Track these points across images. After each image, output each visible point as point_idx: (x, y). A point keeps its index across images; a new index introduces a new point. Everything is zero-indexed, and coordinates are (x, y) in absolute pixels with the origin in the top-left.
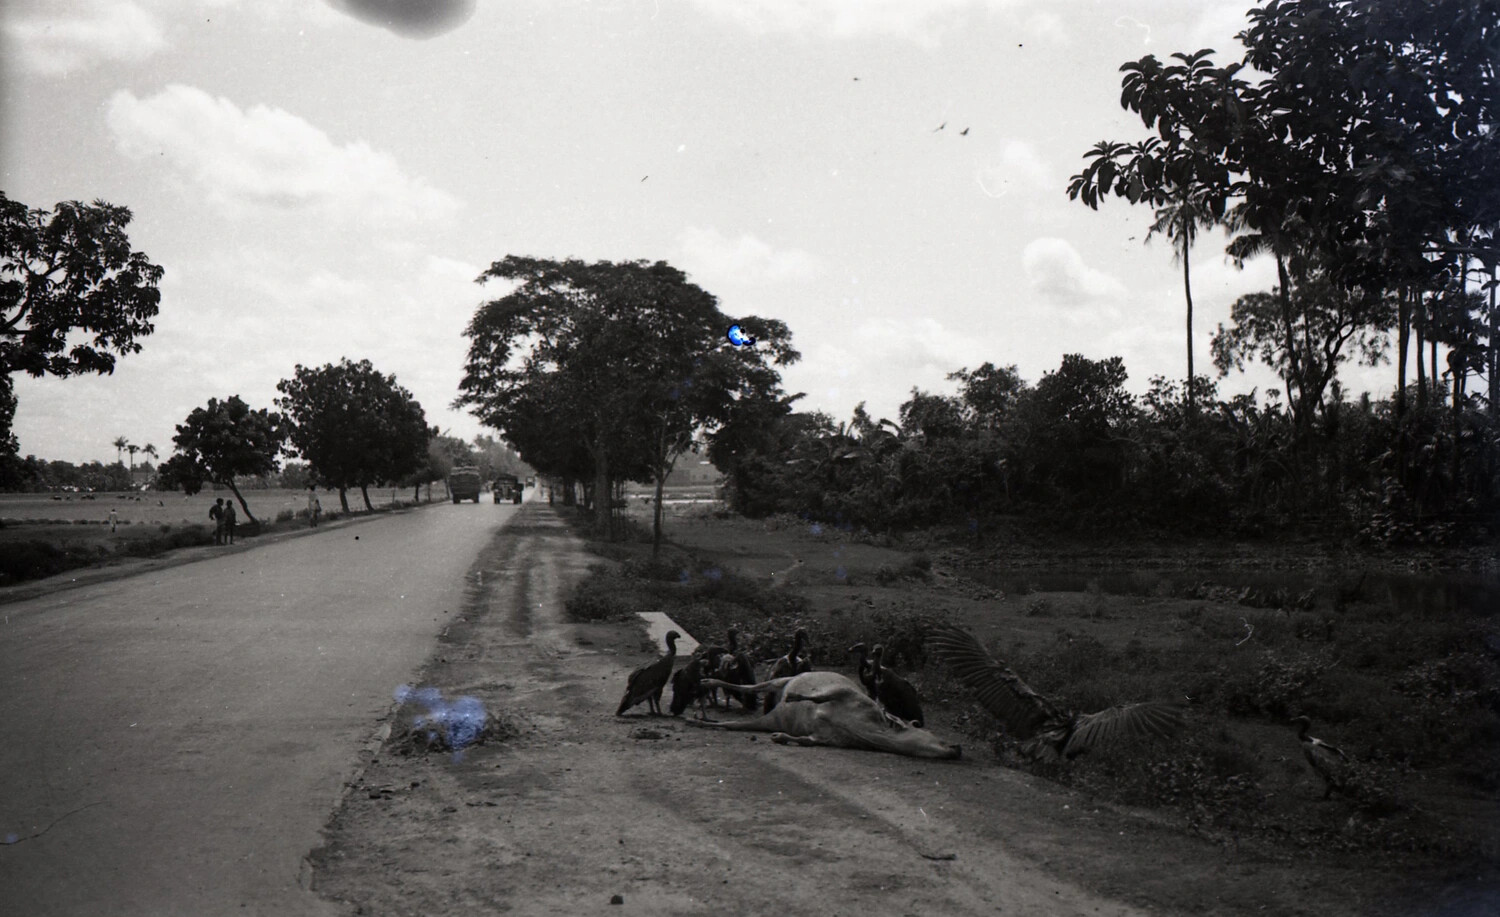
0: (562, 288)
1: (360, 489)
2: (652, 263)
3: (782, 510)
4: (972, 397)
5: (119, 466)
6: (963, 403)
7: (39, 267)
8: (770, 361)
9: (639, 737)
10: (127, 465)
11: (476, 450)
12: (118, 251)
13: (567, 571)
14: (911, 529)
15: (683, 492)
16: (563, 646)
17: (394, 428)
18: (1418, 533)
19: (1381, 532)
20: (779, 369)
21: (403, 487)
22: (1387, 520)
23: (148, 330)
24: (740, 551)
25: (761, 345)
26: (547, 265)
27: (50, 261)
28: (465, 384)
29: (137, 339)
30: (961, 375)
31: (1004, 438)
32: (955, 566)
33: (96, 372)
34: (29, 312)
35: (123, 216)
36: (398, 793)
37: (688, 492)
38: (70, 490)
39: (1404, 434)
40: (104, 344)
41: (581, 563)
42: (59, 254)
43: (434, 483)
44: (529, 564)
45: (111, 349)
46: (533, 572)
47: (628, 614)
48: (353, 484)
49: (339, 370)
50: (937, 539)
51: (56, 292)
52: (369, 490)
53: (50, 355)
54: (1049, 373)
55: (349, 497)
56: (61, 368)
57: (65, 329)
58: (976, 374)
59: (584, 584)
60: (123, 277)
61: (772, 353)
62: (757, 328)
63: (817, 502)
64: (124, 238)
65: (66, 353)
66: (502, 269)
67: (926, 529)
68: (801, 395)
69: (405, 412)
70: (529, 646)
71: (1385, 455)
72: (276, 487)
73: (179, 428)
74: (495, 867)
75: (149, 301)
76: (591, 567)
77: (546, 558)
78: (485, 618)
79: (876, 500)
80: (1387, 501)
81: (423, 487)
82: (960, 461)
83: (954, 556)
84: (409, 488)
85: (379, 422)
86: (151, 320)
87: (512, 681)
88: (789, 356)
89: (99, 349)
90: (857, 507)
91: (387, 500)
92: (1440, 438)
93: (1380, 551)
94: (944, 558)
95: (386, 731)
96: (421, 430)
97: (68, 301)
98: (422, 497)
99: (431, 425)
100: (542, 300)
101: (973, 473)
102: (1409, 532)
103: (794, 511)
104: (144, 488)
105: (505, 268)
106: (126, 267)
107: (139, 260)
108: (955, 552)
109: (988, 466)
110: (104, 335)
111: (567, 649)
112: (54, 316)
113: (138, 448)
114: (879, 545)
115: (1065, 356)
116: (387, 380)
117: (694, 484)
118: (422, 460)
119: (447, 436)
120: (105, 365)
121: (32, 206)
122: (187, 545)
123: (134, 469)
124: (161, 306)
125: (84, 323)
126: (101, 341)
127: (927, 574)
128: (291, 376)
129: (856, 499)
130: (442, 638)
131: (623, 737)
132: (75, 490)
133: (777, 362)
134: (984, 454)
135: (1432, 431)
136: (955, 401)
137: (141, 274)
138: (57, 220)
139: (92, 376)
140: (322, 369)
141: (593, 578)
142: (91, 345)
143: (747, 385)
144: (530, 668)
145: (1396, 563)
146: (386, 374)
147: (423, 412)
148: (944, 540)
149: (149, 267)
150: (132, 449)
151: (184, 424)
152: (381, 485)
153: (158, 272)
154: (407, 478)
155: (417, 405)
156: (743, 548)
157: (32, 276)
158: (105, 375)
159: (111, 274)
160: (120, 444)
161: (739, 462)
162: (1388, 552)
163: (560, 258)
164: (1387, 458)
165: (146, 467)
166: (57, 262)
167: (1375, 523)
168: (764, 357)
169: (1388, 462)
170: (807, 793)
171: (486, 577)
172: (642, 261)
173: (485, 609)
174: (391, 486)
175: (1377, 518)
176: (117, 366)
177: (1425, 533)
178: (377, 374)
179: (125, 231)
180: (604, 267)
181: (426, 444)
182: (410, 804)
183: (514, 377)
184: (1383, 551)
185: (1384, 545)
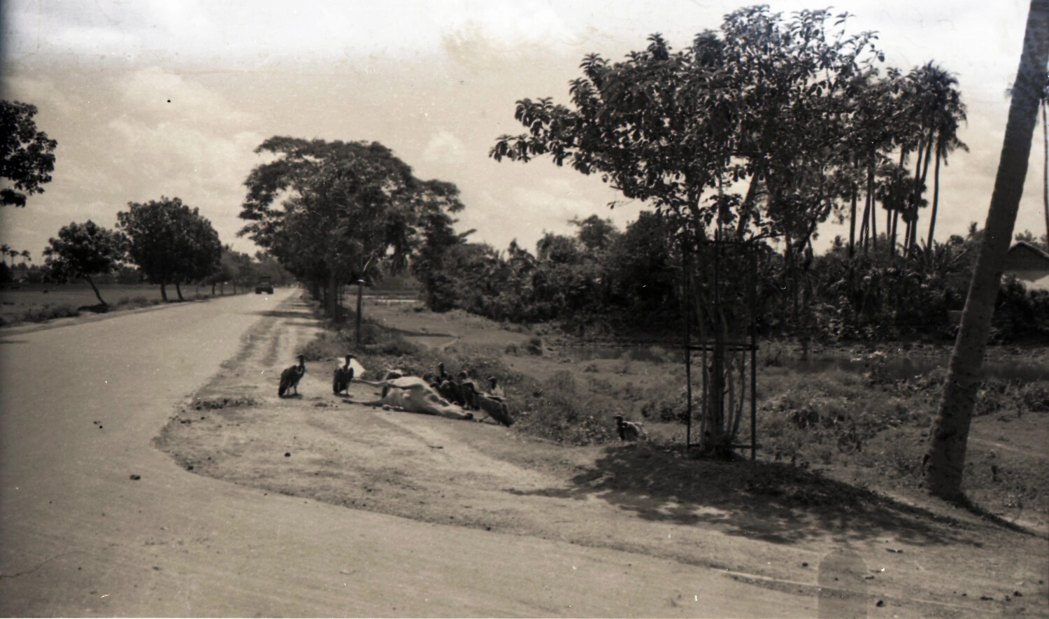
0: (310, 158)
1: (175, 286)
2: (369, 144)
3: (457, 307)
4: (584, 236)
6: (578, 241)
8: (445, 210)
9: (317, 406)
10: (9, 264)
11: (257, 261)
12: (28, 133)
13: (302, 337)
14: (538, 322)
17: (198, 245)
18: (857, 332)
19: (835, 330)
20: (452, 216)
21: (203, 285)
22: (839, 323)
23: (48, 179)
24: (421, 332)
25: (440, 199)
26: (299, 142)
28: (244, 216)
29: (40, 185)
30: (574, 222)
31: (600, 263)
32: (565, 345)
33: (14, 205)
35: (31, 110)
36: (195, 421)
37: (401, 294)
39: (852, 268)
40: (21, 188)
41: (311, 333)
43: (225, 283)
44: (280, 332)
45: (24, 191)
46: (282, 337)
47: (331, 358)
48: (169, 282)
49: (160, 204)
50: (554, 328)
52: (181, 287)
54: (630, 222)
55: (167, 292)
58: (586, 221)
59: (312, 343)
60: (32, 148)
61: (446, 204)
62: (438, 188)
63: (479, 302)
64: (33, 123)
66: (271, 145)
67: (548, 322)
68: (472, 231)
69: (204, 232)
70: (271, 371)
71: (840, 282)
72: (114, 283)
73: (51, 241)
74: (236, 444)
75: (48, 163)
76: (317, 334)
77: (292, 329)
78: (250, 359)
79: (516, 302)
80: (839, 311)
81: (218, 285)
82: (570, 279)
83: (564, 340)
84: (207, 287)
85: (188, 240)
86: (49, 174)
87: (258, 385)
88: (457, 206)
89: (17, 191)
90: (504, 306)
91: (193, 294)
92: (874, 272)
93: (834, 343)
94: (558, 341)
95: (190, 401)
96: (216, 247)
98: (217, 291)
99: (223, 243)
100: (296, 166)
101: (579, 286)
102: (851, 331)
103: (464, 308)
104: (21, 281)
105: (273, 144)
106: (32, 141)
107: (41, 137)
108: (565, 337)
109: (588, 282)
110: (20, 182)
113: (17, 253)
114: (514, 331)
115: (641, 212)
116: (192, 211)
117: (406, 289)
118: (217, 267)
120: (21, 201)
122: (62, 316)
123: (14, 267)
124: (55, 165)
125: (8, 175)
126: (18, 186)
127: (538, 348)
128: (127, 209)
129: (504, 301)
130: (223, 366)
131: (309, 406)
133: (449, 210)
134: (586, 274)
135: (869, 267)
136: (573, 240)
137: (44, 145)
139: (11, 208)
140: (149, 204)
141: (318, 341)
142: (13, 188)
143: (430, 225)
145: (842, 350)
146: (192, 208)
147: (217, 234)
148: (558, 329)
149: (48, 141)
150: (13, 254)
151: (57, 237)
152: (188, 283)
153: (53, 144)
154: (206, 279)
156: (423, 329)
158: (20, 207)
159: (24, 146)
160: (4, 250)
161: (431, 275)
162: (838, 344)
163: (309, 139)
164: (841, 285)
165: (23, 266)
167: (831, 325)
168: (441, 207)
169: (841, 287)
170: (386, 424)
171: (252, 338)
172: (363, 141)
173: (250, 355)
174: (195, 284)
175: (833, 322)
176: (27, 201)
177: (861, 332)
178: (186, 208)
179: (33, 119)
180: (337, 145)
181: (220, 256)
182: (200, 425)
183: (278, 214)
185: (836, 339)
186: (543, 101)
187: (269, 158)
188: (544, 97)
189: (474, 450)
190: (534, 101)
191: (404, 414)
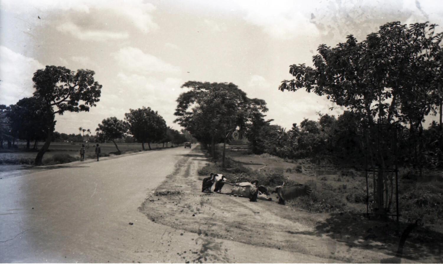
0: (204, 90)
1: (148, 143)
2: (228, 83)
3: (265, 152)
4: (321, 122)
5: (80, 135)
6: (319, 123)
7: (72, 85)
8: (260, 111)
10: (82, 135)
11: (181, 133)
12: (91, 81)
13: (200, 165)
14: (300, 159)
15: (241, 147)
16: (195, 180)
17: (157, 127)
19: (434, 163)
20: (263, 114)
21: (159, 143)
22: (436, 160)
23: (98, 100)
24: (250, 163)
25: (258, 106)
26: (199, 83)
27: (75, 83)
28: (176, 114)
29: (95, 103)
31: (327, 133)
32: (312, 169)
33: (85, 111)
34: (69, 96)
35: (92, 73)
36: (155, 200)
37: (242, 147)
38: (66, 142)
40: (87, 104)
41: (204, 163)
42: (77, 82)
43: (169, 142)
44: (191, 163)
45: (89, 105)
46: (192, 165)
48: (145, 142)
49: (142, 110)
50: (307, 161)
51: (76, 91)
52: (150, 144)
53: (75, 107)
55: (145, 146)
56: (77, 110)
57: (78, 100)
59: (204, 168)
60: (92, 88)
61: (261, 109)
62: (257, 102)
63: (275, 150)
64: (93, 78)
65: (78, 106)
66: (187, 85)
67: (304, 159)
68: (272, 120)
69: (160, 121)
70: (187, 179)
71: (436, 141)
72: (123, 142)
73: (99, 125)
74: (172, 210)
75: (98, 94)
76: (206, 164)
77: (196, 162)
78: (178, 174)
79: (291, 150)
80: (436, 154)
81: (165, 143)
82: (314, 140)
83: (311, 166)
84: (161, 144)
85: (153, 125)
86: (99, 98)
87: (182, 186)
88: (265, 110)
90: (285, 152)
91: (155, 147)
94: (309, 167)
95: (153, 192)
96: (165, 128)
97: (79, 93)
98: (165, 146)
99: (168, 126)
100: (198, 93)
101: (318, 143)
102: (442, 163)
103: (268, 153)
104: (87, 142)
106: (93, 85)
107: (96, 84)
108: (312, 165)
109: (322, 141)
110: (87, 102)
111: (196, 180)
112: (75, 97)
113: (86, 130)
114: (290, 162)
116: (155, 113)
117: (244, 145)
118: (165, 136)
119: (172, 129)
120: (87, 109)
121: (72, 70)
123: (84, 136)
124: (101, 94)
125: (82, 99)
127: (300, 170)
128: (129, 112)
129: (285, 149)
130: (167, 177)
132: (68, 142)
133: (262, 111)
134: (321, 138)
136: (316, 122)
137: (97, 87)
138: (77, 73)
139: (84, 112)
140: (138, 110)
141: (206, 167)
142: (84, 105)
143: (254, 117)
144: (186, 183)
145: (438, 172)
146: (155, 111)
147: (165, 122)
148: (309, 162)
149: (99, 85)
150: (84, 130)
151: (101, 124)
152: (153, 142)
153: (101, 86)
154: (161, 141)
155: (163, 120)
156: (251, 162)
157: (70, 87)
158: (87, 112)
159: (89, 87)
160: (80, 129)
161: (254, 138)
162: (436, 169)
163: (203, 82)
165: (87, 136)
166: (77, 84)
167: (432, 161)
168: (259, 110)
169: (436, 143)
170: (235, 203)
171: (179, 166)
172: (226, 83)
173: (178, 173)
174: (156, 143)
175: (433, 159)
176: (90, 110)
178: (153, 111)
179: (93, 76)
180: (215, 84)
181: (166, 132)
182: (157, 202)
183: (190, 113)
184: (435, 169)
185: (435, 167)
186: (301, 65)
187: (186, 90)
188: (301, 64)
189: (273, 214)
190: (298, 65)
191: (243, 198)
